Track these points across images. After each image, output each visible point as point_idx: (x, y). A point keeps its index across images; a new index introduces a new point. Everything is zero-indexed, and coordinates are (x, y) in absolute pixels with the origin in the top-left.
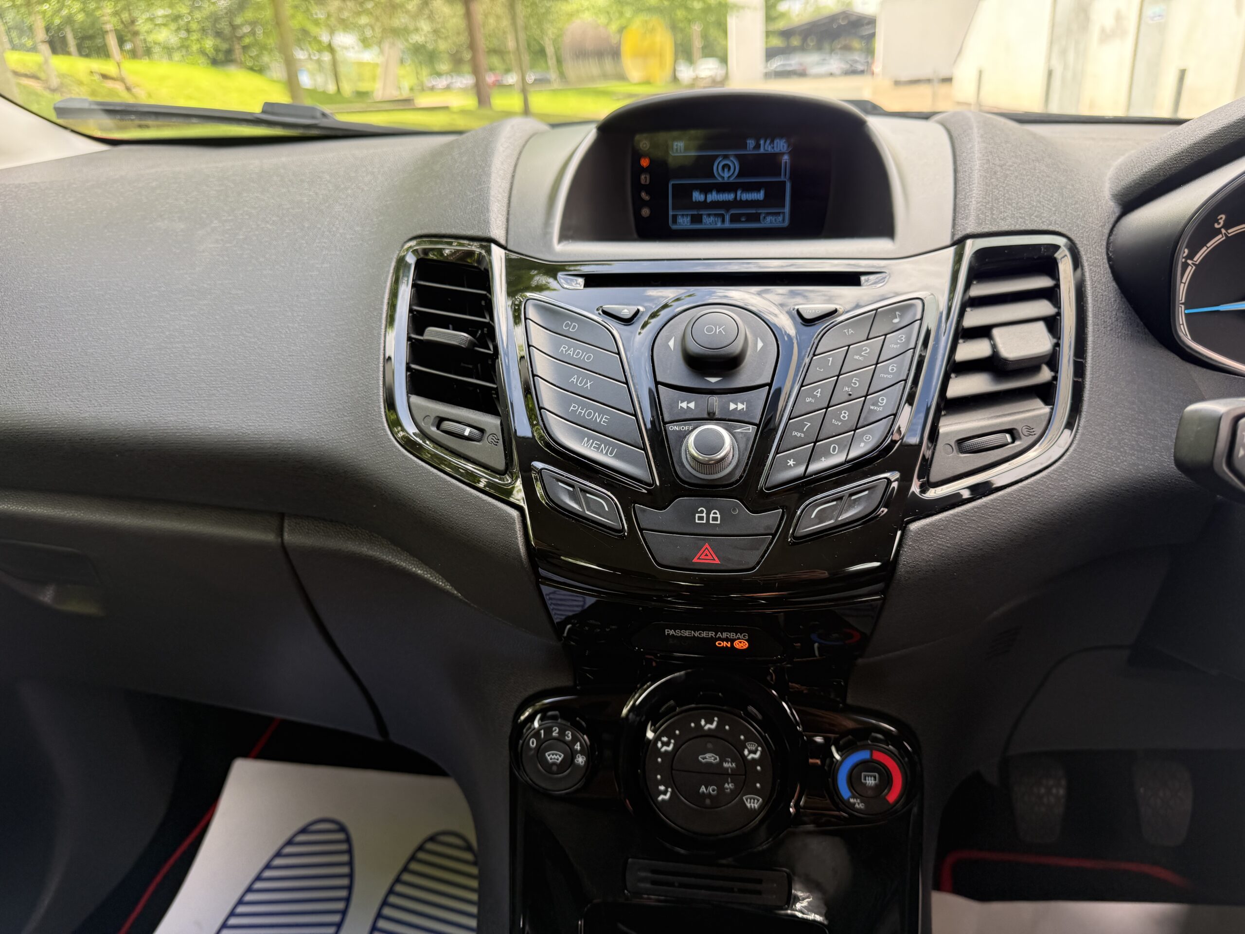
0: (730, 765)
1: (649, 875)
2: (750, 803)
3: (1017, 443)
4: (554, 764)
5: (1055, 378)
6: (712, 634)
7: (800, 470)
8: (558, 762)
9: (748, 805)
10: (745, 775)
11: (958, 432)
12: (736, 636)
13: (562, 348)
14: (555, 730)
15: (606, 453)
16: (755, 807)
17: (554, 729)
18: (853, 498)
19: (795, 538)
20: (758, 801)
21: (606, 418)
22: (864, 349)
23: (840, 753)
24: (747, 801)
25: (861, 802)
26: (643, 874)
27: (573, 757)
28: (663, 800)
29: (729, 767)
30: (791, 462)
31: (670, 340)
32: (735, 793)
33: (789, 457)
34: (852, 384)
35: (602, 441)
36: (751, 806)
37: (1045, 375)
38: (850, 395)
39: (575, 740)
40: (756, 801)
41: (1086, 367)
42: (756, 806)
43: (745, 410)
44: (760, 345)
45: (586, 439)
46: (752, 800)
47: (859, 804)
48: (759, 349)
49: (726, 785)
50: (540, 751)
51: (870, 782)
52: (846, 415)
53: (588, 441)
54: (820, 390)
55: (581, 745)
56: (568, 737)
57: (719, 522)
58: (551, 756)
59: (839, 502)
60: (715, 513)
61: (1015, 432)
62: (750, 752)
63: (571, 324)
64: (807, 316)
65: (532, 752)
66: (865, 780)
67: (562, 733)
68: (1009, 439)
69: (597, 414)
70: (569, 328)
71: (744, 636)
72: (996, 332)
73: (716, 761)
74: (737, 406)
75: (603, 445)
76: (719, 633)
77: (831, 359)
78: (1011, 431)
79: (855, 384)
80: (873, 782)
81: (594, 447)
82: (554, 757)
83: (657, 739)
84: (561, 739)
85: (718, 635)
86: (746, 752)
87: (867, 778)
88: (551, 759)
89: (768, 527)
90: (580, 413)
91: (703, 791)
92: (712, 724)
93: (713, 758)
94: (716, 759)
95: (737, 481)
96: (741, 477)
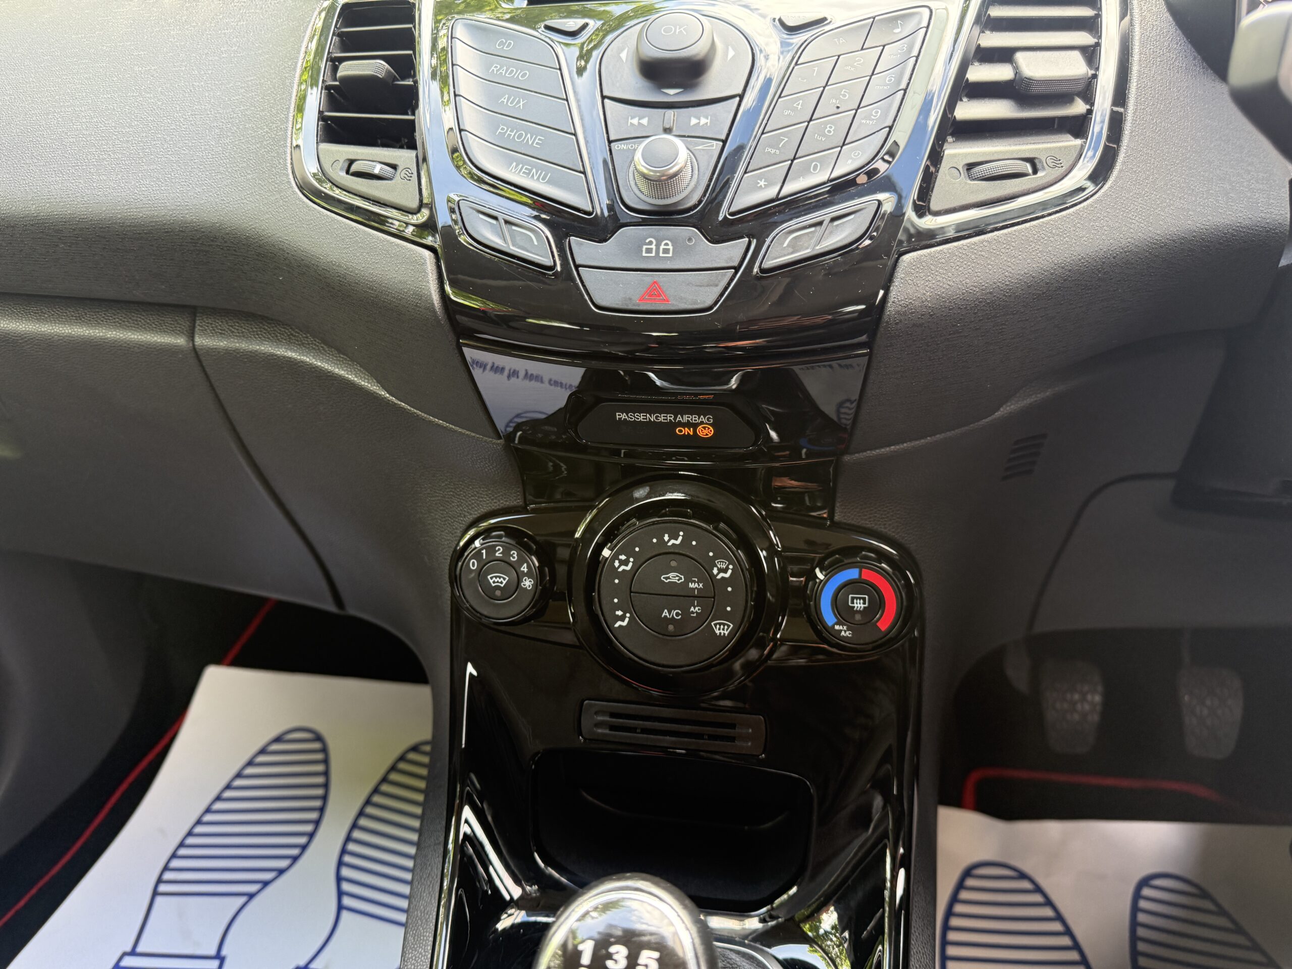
0: (696, 585)
1: (607, 718)
2: (719, 629)
3: (1040, 174)
4: (498, 587)
5: (1090, 112)
6: (670, 417)
7: (771, 193)
8: (502, 585)
9: (717, 632)
10: (714, 598)
11: (966, 155)
12: (699, 419)
13: (493, 68)
14: (499, 549)
15: (538, 179)
16: (724, 634)
17: (497, 549)
18: (836, 223)
19: (763, 271)
20: (729, 626)
21: (539, 139)
22: (857, 59)
23: (824, 573)
24: (716, 628)
25: (848, 629)
26: (600, 718)
27: (519, 581)
28: (620, 626)
29: (696, 587)
30: (762, 183)
31: (622, 50)
32: (703, 618)
33: (760, 177)
34: (841, 96)
35: (533, 166)
36: (720, 633)
37: (1079, 107)
38: (838, 107)
39: (521, 561)
40: (726, 627)
41: (1128, 98)
42: (726, 633)
43: (709, 124)
44: (731, 53)
45: (514, 164)
46: (722, 627)
47: (845, 631)
48: (729, 58)
49: (692, 609)
50: (481, 574)
51: (859, 605)
52: (831, 130)
53: (517, 166)
54: (801, 102)
55: (529, 567)
56: (514, 558)
57: (670, 255)
58: (494, 579)
59: (818, 228)
60: (666, 244)
61: (1036, 161)
62: (720, 570)
63: (506, 42)
64: (790, 23)
65: (473, 575)
66: (853, 603)
67: (506, 552)
68: (1030, 170)
69: (529, 135)
70: (503, 47)
71: (708, 419)
72: (1019, 56)
73: (681, 581)
74: (699, 119)
75: (534, 170)
76: (679, 416)
77: (816, 69)
78: (1031, 161)
79: (844, 96)
80: (862, 606)
81: (524, 172)
82: (498, 580)
83: (615, 557)
84: (505, 561)
85: (678, 419)
86: (715, 571)
87: (855, 601)
88: (494, 582)
89: (731, 259)
90: (510, 135)
91: (666, 616)
92: (677, 540)
93: (677, 578)
94: (681, 579)
95: (695, 206)
96: (700, 202)
